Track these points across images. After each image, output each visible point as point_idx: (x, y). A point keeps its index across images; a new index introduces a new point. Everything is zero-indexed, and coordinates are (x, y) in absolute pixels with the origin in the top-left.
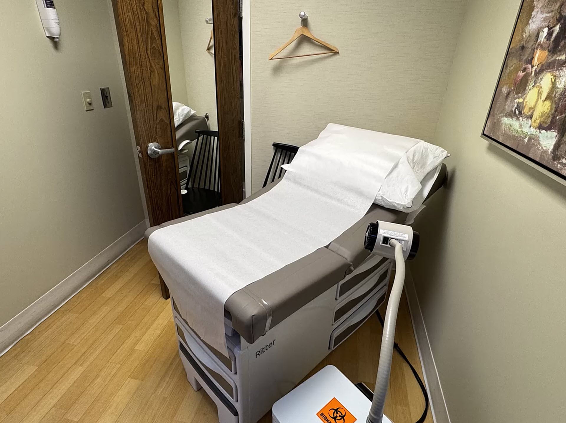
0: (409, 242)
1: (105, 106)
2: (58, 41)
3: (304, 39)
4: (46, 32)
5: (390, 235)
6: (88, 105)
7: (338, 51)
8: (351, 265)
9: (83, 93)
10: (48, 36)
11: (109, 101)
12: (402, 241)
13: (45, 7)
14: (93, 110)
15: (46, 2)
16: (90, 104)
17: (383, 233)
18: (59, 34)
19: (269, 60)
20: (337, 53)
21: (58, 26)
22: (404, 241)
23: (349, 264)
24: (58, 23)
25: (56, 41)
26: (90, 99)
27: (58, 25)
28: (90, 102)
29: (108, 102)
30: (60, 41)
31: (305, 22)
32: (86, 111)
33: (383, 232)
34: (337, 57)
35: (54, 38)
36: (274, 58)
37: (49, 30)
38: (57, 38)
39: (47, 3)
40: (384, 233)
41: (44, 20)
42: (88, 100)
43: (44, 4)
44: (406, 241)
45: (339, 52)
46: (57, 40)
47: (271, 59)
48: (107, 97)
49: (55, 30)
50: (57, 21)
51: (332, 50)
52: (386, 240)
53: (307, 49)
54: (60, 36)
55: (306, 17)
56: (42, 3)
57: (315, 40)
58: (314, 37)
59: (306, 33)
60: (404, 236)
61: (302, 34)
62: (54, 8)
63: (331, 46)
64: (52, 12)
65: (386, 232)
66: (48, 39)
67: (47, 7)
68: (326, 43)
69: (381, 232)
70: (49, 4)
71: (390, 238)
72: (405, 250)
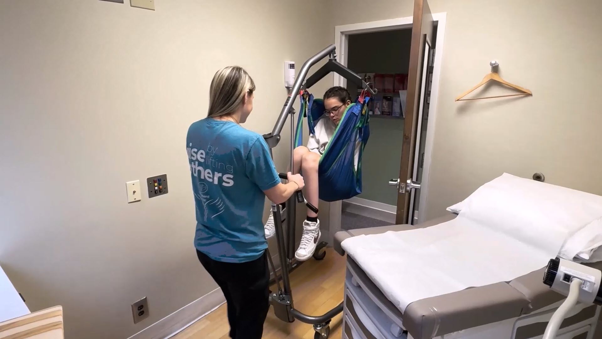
0: (595, 286)
3: (492, 83)
5: (572, 273)
7: (530, 93)
8: (530, 303)
10: (286, 86)
12: (587, 282)
17: (564, 270)
18: (292, 86)
19: (455, 101)
20: (528, 95)
22: (589, 282)
23: (528, 301)
31: (495, 69)
34: (529, 99)
35: (290, 88)
36: (460, 99)
37: (287, 83)
40: (566, 270)
41: (286, 77)
45: (533, 94)
47: (458, 100)
49: (292, 81)
51: (524, 92)
52: (568, 278)
53: (495, 92)
55: (497, 65)
56: (287, 66)
57: (505, 84)
58: (504, 81)
59: (496, 78)
60: (590, 277)
61: (492, 79)
62: (294, 68)
63: (523, 88)
64: (292, 71)
65: (567, 270)
66: (286, 88)
67: (290, 68)
68: (518, 86)
69: (563, 269)
70: (292, 66)
71: (573, 276)
72: (590, 292)
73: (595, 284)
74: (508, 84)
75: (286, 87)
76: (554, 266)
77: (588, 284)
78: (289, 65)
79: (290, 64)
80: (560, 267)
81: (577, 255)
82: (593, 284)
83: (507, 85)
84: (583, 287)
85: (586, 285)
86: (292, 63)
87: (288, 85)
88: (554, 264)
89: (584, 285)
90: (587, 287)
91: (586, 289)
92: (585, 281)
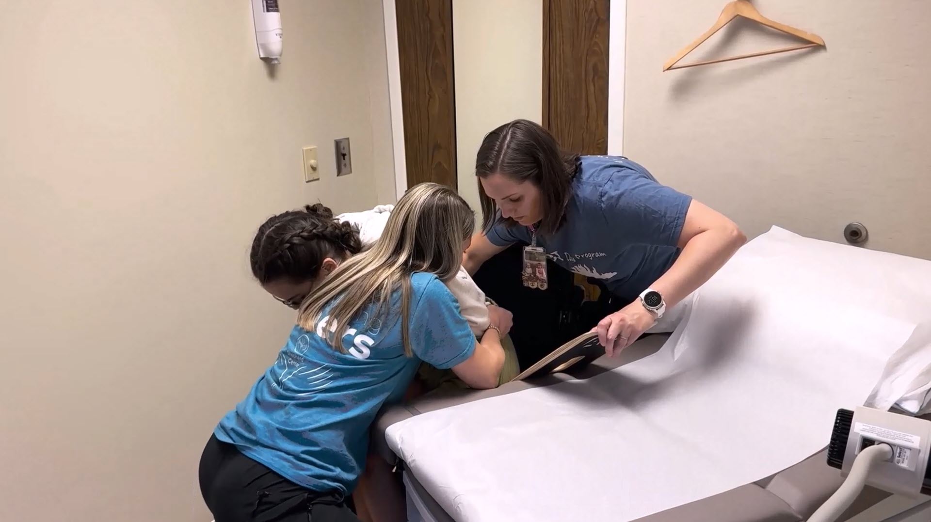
0: (921, 455)
1: (339, 173)
4: (260, 50)
5: (877, 435)
6: (311, 171)
7: (822, 43)
9: (306, 150)
10: (262, 56)
11: (348, 164)
12: (905, 450)
13: (264, 11)
14: (318, 179)
15: (267, 2)
16: (314, 169)
17: (863, 431)
18: (279, 54)
19: (664, 71)
20: (818, 47)
21: (281, 39)
22: (910, 449)
24: (281, 34)
25: (274, 65)
26: (315, 161)
27: (281, 37)
28: (315, 166)
29: (345, 165)
30: (280, 64)
32: (307, 182)
33: (862, 428)
35: (272, 59)
36: (674, 66)
37: (264, 47)
38: (276, 59)
39: (269, 4)
41: (260, 32)
42: (312, 162)
43: (263, 6)
44: (914, 449)
45: (827, 46)
46: (276, 62)
47: (668, 69)
48: (344, 155)
49: (275, 44)
50: (279, 31)
51: (808, 42)
54: (281, 55)
56: (261, 7)
57: (768, 25)
58: (764, 18)
59: (747, 12)
60: (911, 438)
61: (738, 15)
62: (277, 11)
63: (807, 33)
64: (274, 18)
65: (867, 428)
66: (261, 61)
67: (268, 11)
68: (796, 30)
70: (272, 6)
71: (877, 440)
72: (913, 469)
73: (920, 451)
74: (775, 26)
75: (262, 59)
76: (843, 424)
77: (908, 453)
78: (265, 2)
80: (854, 424)
81: (896, 404)
82: (916, 452)
83: (771, 26)
84: (898, 463)
85: (905, 456)
87: (264, 53)
88: (844, 419)
89: (899, 456)
90: (906, 461)
91: (904, 465)
92: (902, 448)
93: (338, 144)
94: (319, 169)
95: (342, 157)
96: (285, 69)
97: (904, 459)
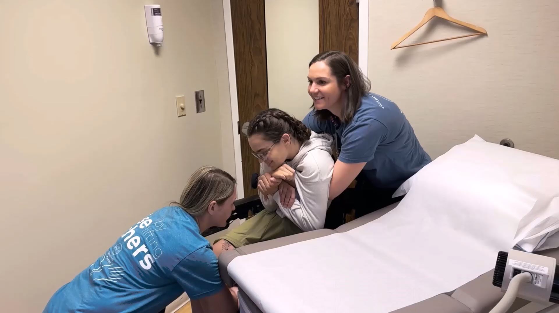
0: (549, 278)
1: (198, 111)
2: (160, 47)
3: (436, 22)
4: (150, 39)
5: (523, 267)
6: (181, 110)
7: (485, 33)
9: (178, 98)
10: (151, 42)
11: (203, 106)
12: (540, 276)
13: (152, 15)
14: (185, 115)
16: (183, 109)
18: (161, 41)
19: (391, 50)
20: (483, 35)
22: (542, 275)
24: (162, 29)
25: (158, 47)
26: (184, 104)
27: (162, 31)
28: (183, 107)
29: (201, 106)
30: (162, 46)
31: (438, 1)
32: (179, 117)
33: (514, 262)
34: (484, 40)
35: (157, 44)
37: (153, 36)
38: (160, 44)
39: (155, 11)
40: (514, 264)
41: (150, 28)
42: (182, 105)
43: (152, 12)
44: (545, 275)
45: (488, 34)
47: (393, 48)
48: (201, 101)
49: (159, 35)
50: (161, 27)
51: (477, 32)
52: (518, 273)
53: (442, 33)
54: (162, 41)
56: (150, 12)
57: (453, 22)
58: (451, 18)
59: (440, 14)
60: (543, 269)
61: (435, 16)
62: (160, 15)
63: (475, 26)
64: (158, 19)
65: (517, 263)
66: (151, 45)
67: (154, 15)
68: (469, 24)
69: (511, 263)
70: (157, 12)
71: (523, 270)
72: (544, 287)
73: (548, 276)
74: (457, 22)
75: (151, 43)
76: (502, 260)
77: (541, 277)
78: (152, 10)
79: (154, 9)
80: (509, 260)
82: (546, 277)
83: (455, 23)
84: (535, 284)
85: (539, 279)
86: (157, 6)
87: (152, 40)
88: (503, 257)
89: (536, 279)
90: (540, 283)
91: (539, 285)
92: (537, 274)
93: (197, 94)
94: (186, 109)
95: (200, 102)
96: (165, 49)
97: (539, 281)
